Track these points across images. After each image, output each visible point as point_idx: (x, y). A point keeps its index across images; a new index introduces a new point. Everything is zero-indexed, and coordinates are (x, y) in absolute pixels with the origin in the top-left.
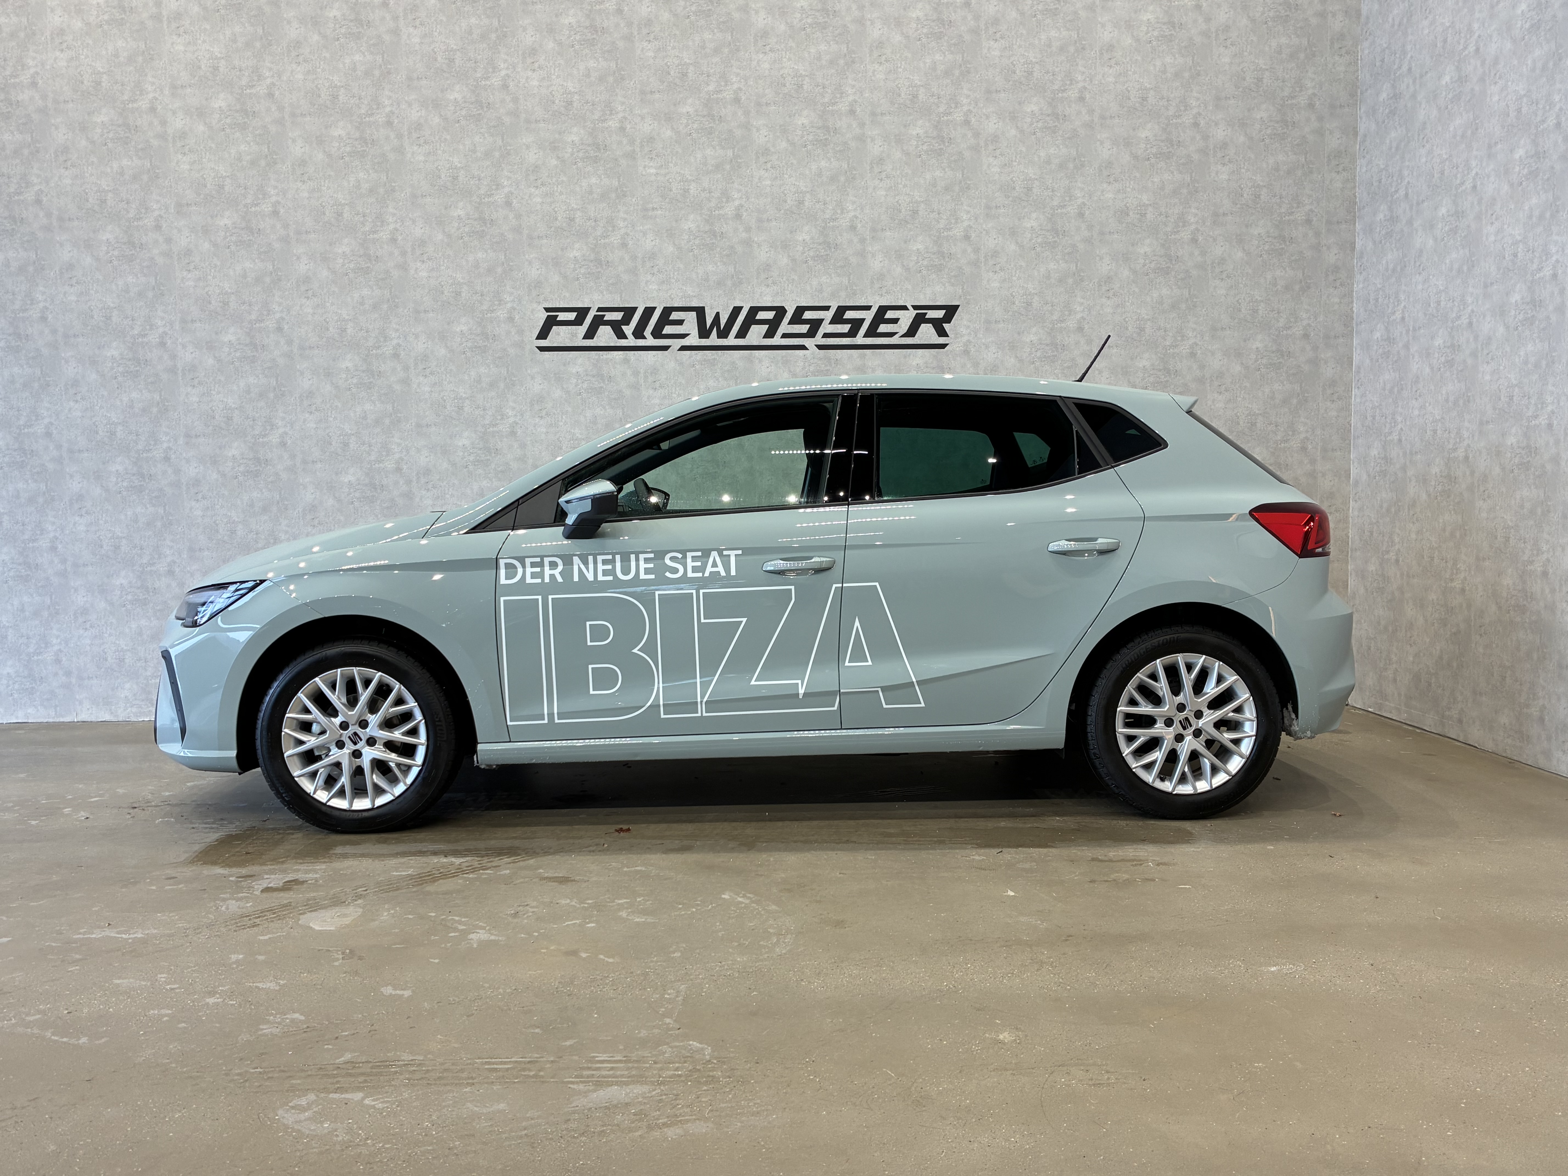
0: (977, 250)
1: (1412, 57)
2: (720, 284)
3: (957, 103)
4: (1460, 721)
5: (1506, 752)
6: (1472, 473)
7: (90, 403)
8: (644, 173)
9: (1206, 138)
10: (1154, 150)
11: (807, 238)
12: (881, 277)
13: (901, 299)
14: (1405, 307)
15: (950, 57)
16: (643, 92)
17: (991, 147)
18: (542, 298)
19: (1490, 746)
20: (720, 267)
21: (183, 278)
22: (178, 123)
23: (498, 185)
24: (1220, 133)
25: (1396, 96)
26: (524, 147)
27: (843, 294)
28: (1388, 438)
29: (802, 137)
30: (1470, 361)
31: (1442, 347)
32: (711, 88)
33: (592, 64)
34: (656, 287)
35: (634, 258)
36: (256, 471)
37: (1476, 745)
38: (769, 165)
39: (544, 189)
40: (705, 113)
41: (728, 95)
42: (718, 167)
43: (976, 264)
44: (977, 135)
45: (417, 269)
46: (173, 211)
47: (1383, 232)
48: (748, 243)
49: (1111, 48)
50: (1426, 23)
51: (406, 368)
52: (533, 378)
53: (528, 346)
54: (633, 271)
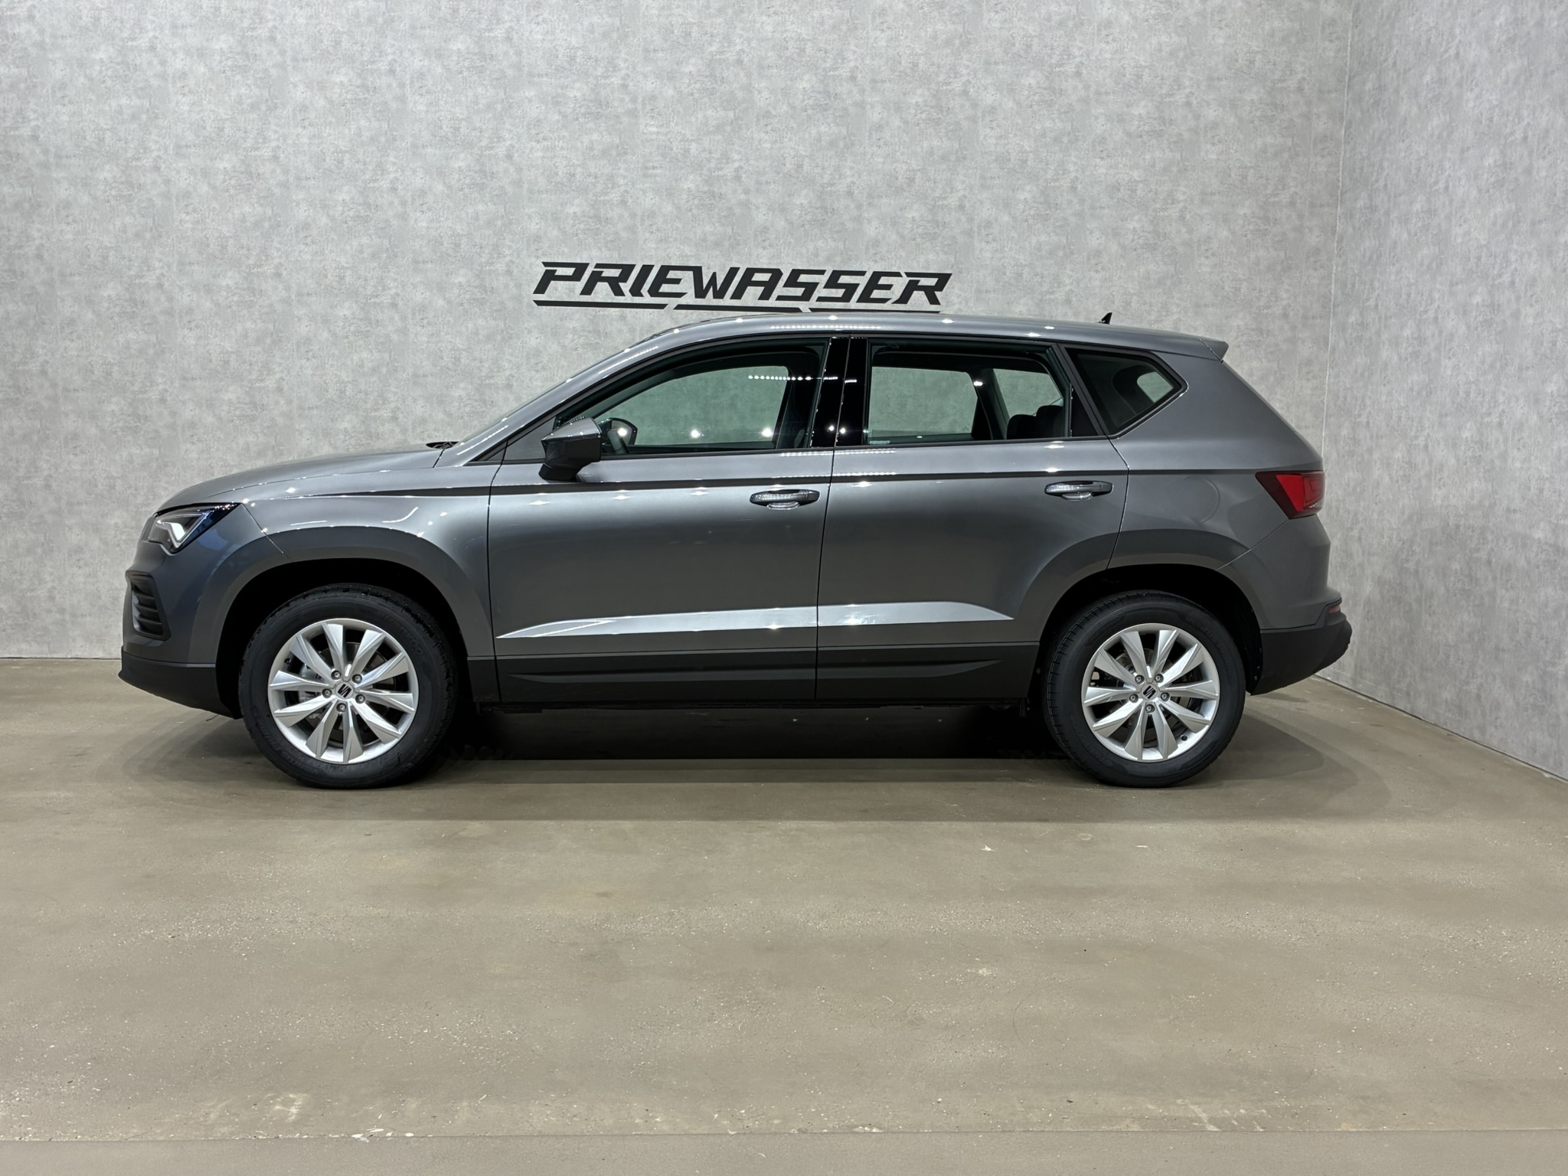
0: (971, 220)
1: (1397, 51)
2: (717, 244)
3: (956, 73)
4: (1408, 694)
5: (1446, 725)
6: (1431, 461)
7: (86, 342)
8: (645, 131)
9: (1197, 117)
10: (1147, 128)
11: (805, 202)
12: (876, 243)
13: (895, 266)
14: (1378, 295)
15: (951, 27)
16: (646, 51)
17: (988, 119)
18: (540, 253)
19: (1432, 718)
20: (718, 228)
21: (181, 221)
22: (178, 63)
23: (500, 138)
24: (1211, 113)
25: (1381, 88)
26: (526, 101)
27: (838, 259)
28: (1358, 420)
29: (803, 101)
30: (1433, 355)
31: (1410, 338)
32: (714, 48)
33: (596, 19)
34: (654, 246)
35: (633, 215)
36: (252, 415)
37: (1422, 718)
38: (769, 128)
39: (545, 143)
40: (708, 73)
41: (731, 56)
42: (719, 128)
43: (969, 233)
44: (975, 106)
45: (416, 220)
46: (171, 152)
47: (1363, 219)
48: (746, 205)
49: (1108, 24)
50: (1412, 20)
51: (404, 318)
52: (529, 332)
53: (526, 300)
54: (632, 229)
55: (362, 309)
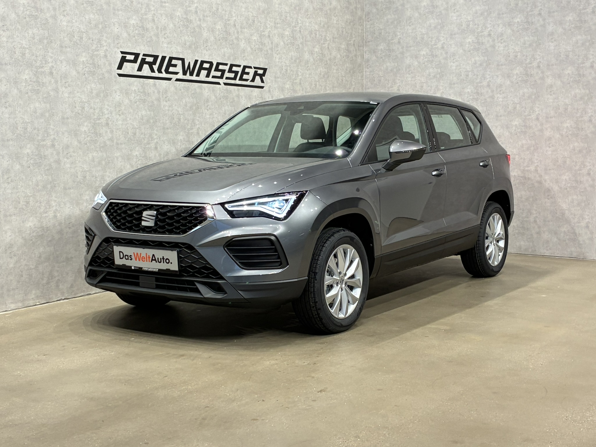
2: (190, 47)
11: (220, 28)
12: (244, 51)
13: (250, 63)
18: (119, 46)
20: (190, 38)
27: (232, 58)
34: (166, 45)
43: (272, 49)
45: (61, 20)
47: (383, 54)
48: (200, 27)
51: (56, 82)
52: (116, 92)
53: (113, 73)
54: (157, 35)
55: (35, 75)
